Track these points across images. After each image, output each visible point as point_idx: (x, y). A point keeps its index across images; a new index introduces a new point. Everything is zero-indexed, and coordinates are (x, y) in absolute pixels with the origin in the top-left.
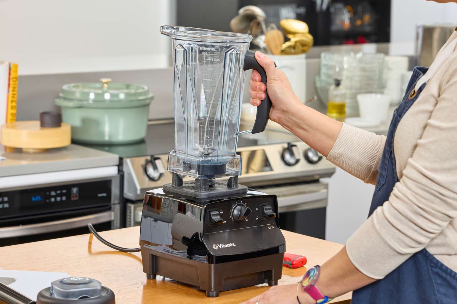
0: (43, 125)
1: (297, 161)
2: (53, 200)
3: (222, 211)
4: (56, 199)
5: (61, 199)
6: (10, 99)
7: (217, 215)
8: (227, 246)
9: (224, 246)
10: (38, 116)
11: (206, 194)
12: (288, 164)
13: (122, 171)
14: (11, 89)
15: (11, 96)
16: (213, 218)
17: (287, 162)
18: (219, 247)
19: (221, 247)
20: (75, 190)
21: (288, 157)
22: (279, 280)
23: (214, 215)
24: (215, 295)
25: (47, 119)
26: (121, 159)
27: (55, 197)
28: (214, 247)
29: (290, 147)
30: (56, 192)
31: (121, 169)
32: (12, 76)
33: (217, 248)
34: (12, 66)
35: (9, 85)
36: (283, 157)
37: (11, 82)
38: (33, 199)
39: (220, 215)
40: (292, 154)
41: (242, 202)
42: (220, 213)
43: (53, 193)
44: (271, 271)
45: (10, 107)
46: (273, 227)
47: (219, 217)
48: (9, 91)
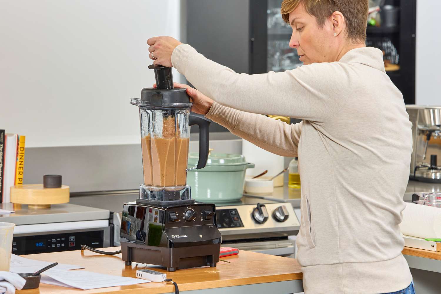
0: (46, 186)
1: (266, 219)
2: (53, 246)
3: (177, 213)
4: (56, 245)
5: (61, 245)
6: (18, 166)
7: (174, 215)
8: (181, 236)
9: (179, 237)
10: (42, 179)
11: (167, 203)
12: (257, 222)
13: (113, 224)
14: (19, 157)
15: (19, 163)
16: (171, 217)
17: (257, 220)
18: (176, 237)
19: (177, 237)
20: (72, 238)
21: (257, 216)
22: (217, 263)
23: (172, 215)
24: (173, 270)
25: (50, 180)
26: (111, 214)
27: (55, 243)
28: (172, 237)
29: (259, 207)
30: (56, 240)
31: (111, 222)
32: (19, 147)
33: (174, 238)
34: (20, 137)
35: (17, 153)
36: (253, 216)
37: (19, 151)
38: (37, 245)
39: (177, 216)
40: (261, 213)
41: (191, 208)
42: (176, 214)
43: (54, 240)
44: (212, 256)
45: (18, 173)
46: (213, 226)
47: (175, 217)
48: (17, 159)
